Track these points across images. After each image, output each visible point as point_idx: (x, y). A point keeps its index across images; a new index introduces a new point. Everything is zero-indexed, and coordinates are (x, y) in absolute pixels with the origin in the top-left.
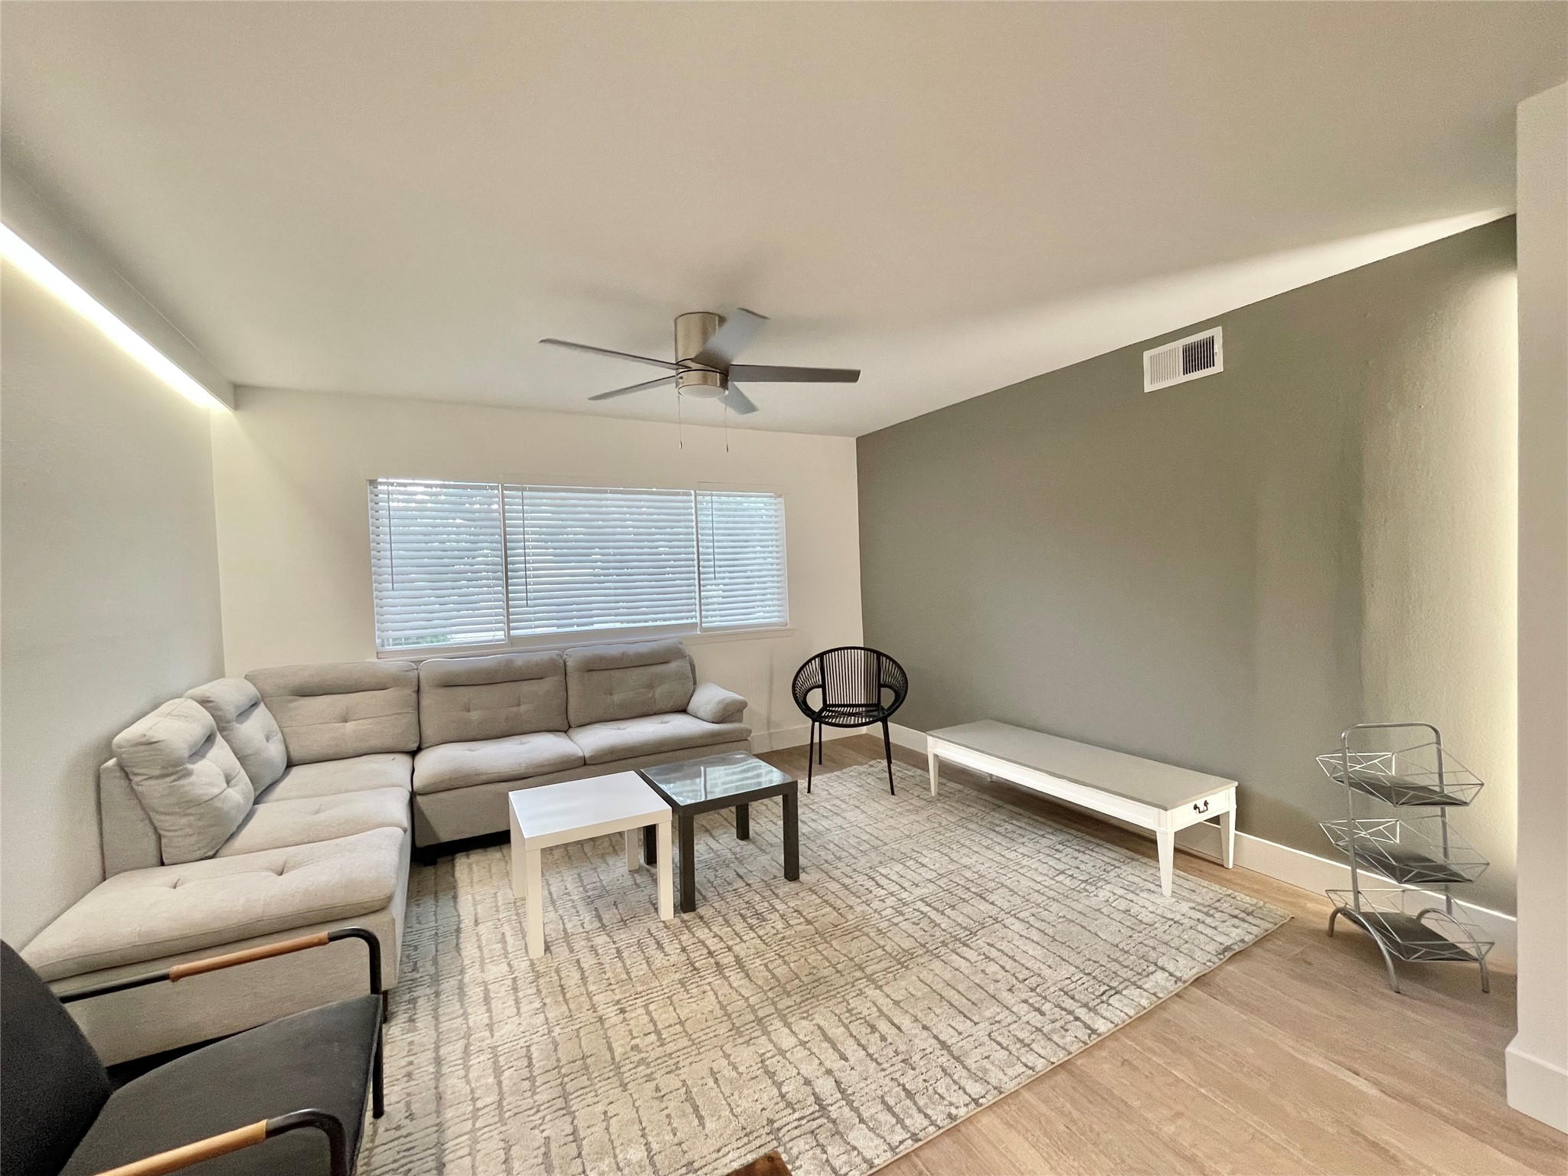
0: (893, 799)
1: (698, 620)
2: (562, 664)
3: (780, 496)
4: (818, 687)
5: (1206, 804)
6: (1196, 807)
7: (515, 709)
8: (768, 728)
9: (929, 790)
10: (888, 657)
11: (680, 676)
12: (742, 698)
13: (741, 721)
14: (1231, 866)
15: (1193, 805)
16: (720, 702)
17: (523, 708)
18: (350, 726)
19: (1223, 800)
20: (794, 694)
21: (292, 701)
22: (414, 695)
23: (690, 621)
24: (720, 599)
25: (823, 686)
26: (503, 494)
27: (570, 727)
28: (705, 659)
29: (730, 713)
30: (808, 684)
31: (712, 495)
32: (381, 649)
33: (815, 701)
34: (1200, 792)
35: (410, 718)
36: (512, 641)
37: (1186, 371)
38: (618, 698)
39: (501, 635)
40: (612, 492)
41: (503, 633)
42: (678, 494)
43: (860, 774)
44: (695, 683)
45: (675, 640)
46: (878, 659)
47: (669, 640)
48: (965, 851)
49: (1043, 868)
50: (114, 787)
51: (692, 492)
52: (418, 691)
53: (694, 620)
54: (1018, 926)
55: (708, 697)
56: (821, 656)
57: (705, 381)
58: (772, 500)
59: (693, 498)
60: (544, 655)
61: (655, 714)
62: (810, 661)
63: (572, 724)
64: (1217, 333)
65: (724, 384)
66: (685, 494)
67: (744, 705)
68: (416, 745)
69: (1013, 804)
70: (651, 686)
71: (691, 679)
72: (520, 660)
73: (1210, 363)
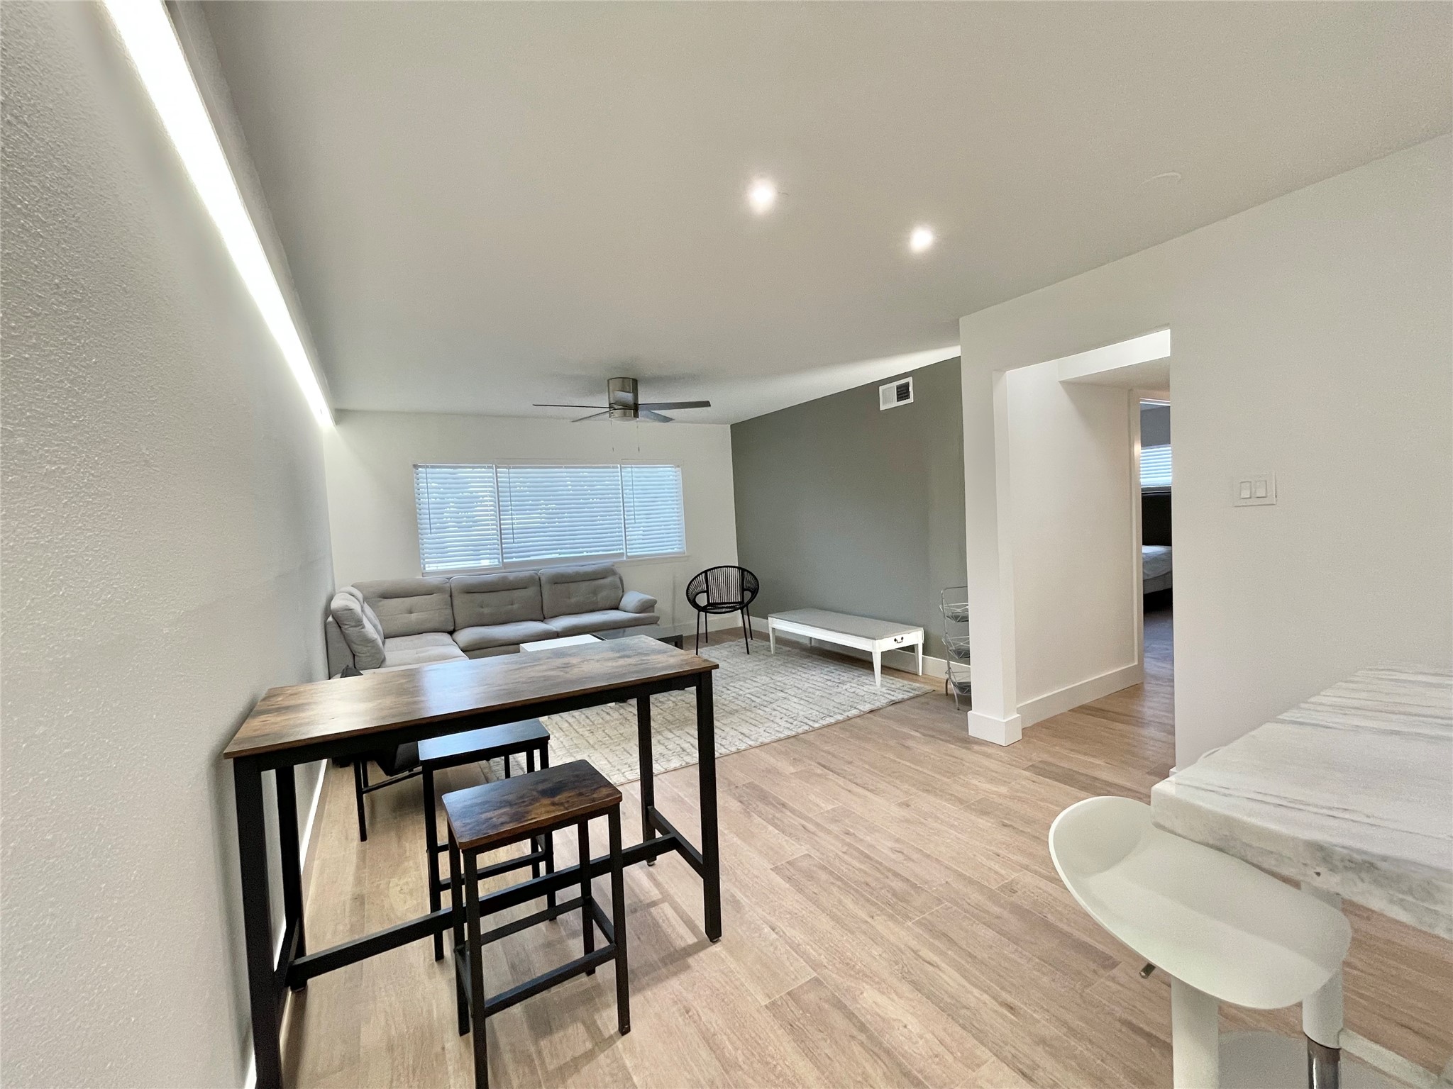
0: (748, 656)
1: (624, 551)
2: (538, 579)
3: (678, 466)
4: (704, 592)
5: (902, 638)
6: (895, 640)
7: (510, 607)
8: (673, 623)
9: (770, 651)
10: (748, 571)
11: (614, 587)
12: (653, 598)
13: (653, 612)
14: (920, 674)
15: (894, 638)
16: (639, 601)
17: (515, 606)
18: (414, 616)
19: (915, 637)
20: (688, 596)
21: (381, 601)
22: (449, 598)
23: (618, 552)
24: (641, 537)
25: (707, 592)
26: (496, 471)
27: (545, 618)
28: (629, 576)
29: (648, 606)
30: (698, 590)
31: (632, 467)
32: (424, 571)
33: (702, 600)
34: (898, 632)
35: (449, 611)
36: (505, 565)
37: (899, 399)
38: (573, 600)
39: (496, 562)
40: (566, 467)
41: (497, 560)
42: (609, 467)
43: (730, 646)
44: (623, 591)
45: (610, 564)
46: (743, 574)
47: (606, 563)
48: (780, 675)
49: (819, 680)
50: (334, 630)
51: (619, 466)
52: (451, 596)
53: (621, 551)
54: (796, 700)
55: (631, 599)
56: (706, 572)
57: (625, 415)
58: (673, 469)
59: (619, 469)
60: (526, 573)
61: (598, 610)
62: (699, 575)
63: (546, 616)
64: (910, 380)
65: (636, 415)
66: (613, 467)
67: (655, 602)
68: (453, 628)
69: (819, 655)
70: (595, 592)
71: (621, 588)
72: (512, 576)
73: (908, 397)
